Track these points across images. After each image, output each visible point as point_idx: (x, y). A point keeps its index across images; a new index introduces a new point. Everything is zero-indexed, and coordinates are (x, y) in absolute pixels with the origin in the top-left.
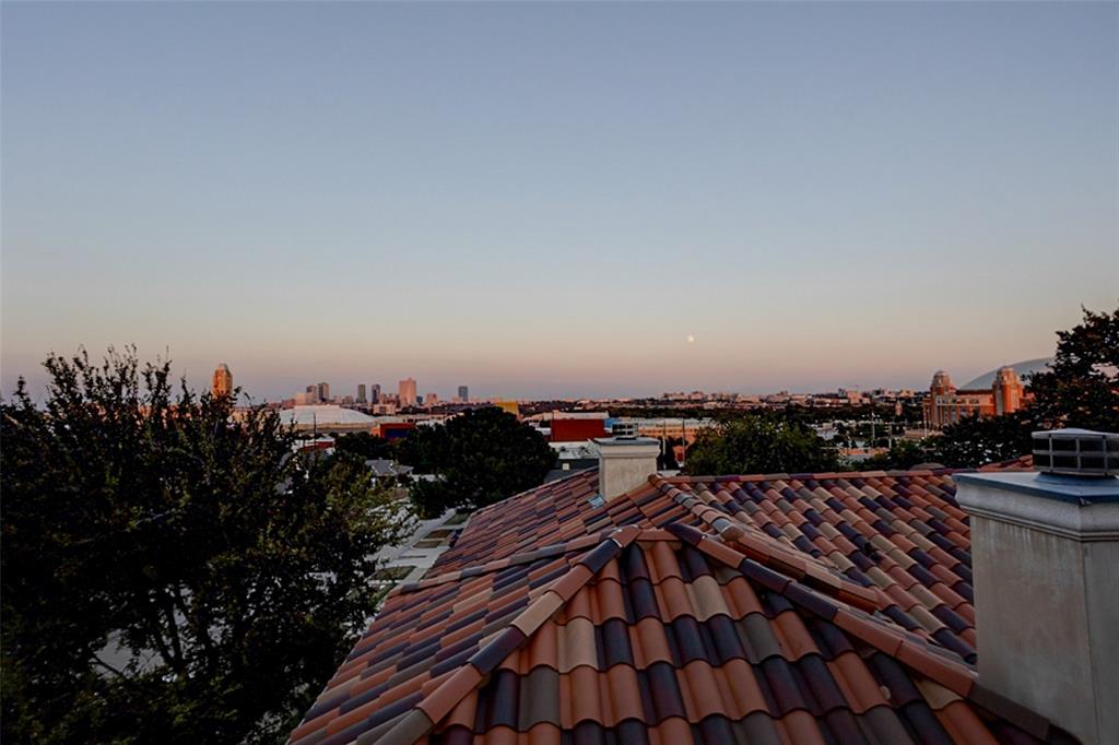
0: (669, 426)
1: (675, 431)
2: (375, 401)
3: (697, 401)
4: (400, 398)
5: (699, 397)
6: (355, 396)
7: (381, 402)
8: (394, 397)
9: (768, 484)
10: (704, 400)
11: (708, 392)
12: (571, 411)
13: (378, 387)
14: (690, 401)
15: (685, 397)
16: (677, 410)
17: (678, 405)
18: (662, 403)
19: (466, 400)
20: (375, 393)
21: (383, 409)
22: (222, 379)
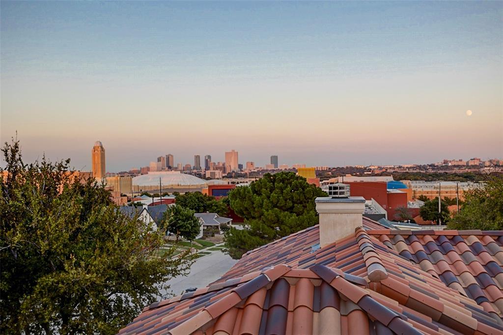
0: (446, 187)
1: (451, 192)
2: (207, 168)
3: (474, 166)
4: (226, 165)
5: (477, 163)
6: (193, 164)
7: (211, 168)
8: (221, 165)
9: (460, 239)
10: (482, 165)
11: (485, 159)
12: (361, 175)
13: (209, 157)
14: (467, 166)
15: (464, 163)
16: (456, 175)
17: (456, 170)
18: (442, 168)
19: (276, 166)
20: (207, 161)
21: (213, 174)
22: (98, 152)
